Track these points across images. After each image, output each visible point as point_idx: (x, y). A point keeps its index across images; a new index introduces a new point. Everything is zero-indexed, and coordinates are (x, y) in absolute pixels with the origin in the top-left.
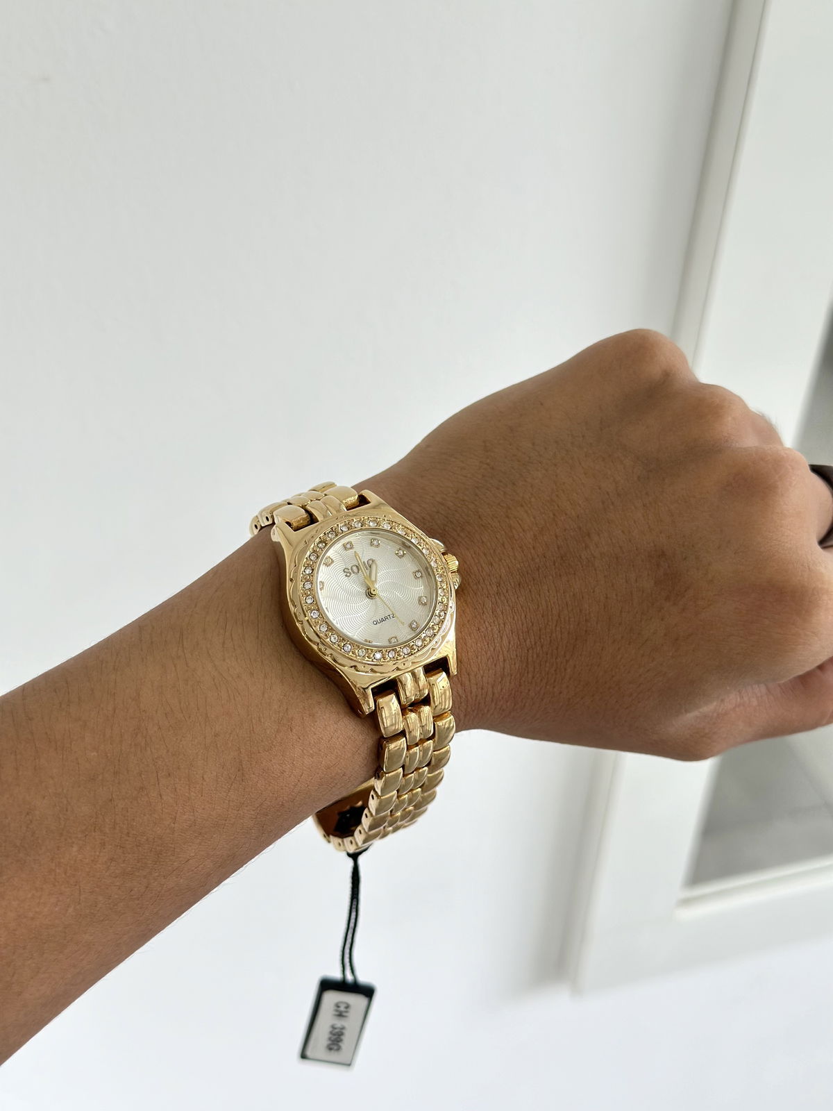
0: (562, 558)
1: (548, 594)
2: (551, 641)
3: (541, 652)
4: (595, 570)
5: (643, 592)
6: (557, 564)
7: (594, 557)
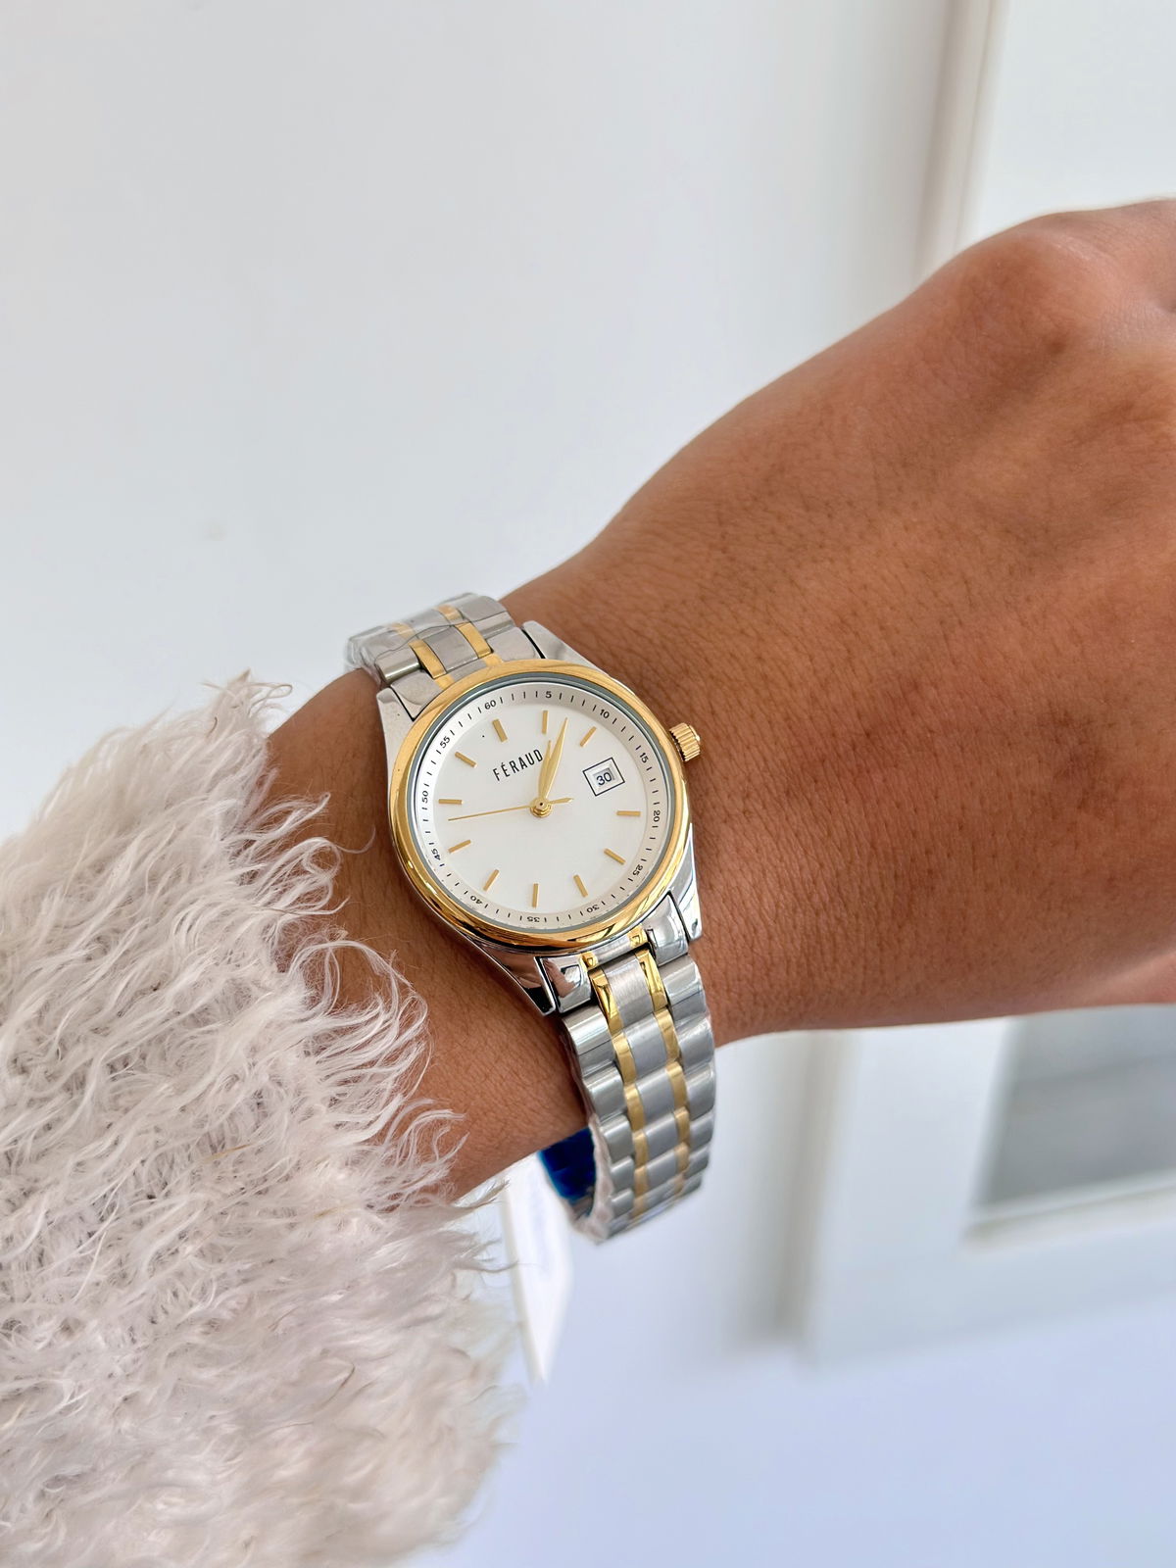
0: (868, 735)
1: (846, 806)
2: (861, 893)
3: (845, 915)
4: (935, 755)
5: (1033, 793)
6: (858, 750)
7: (931, 731)
